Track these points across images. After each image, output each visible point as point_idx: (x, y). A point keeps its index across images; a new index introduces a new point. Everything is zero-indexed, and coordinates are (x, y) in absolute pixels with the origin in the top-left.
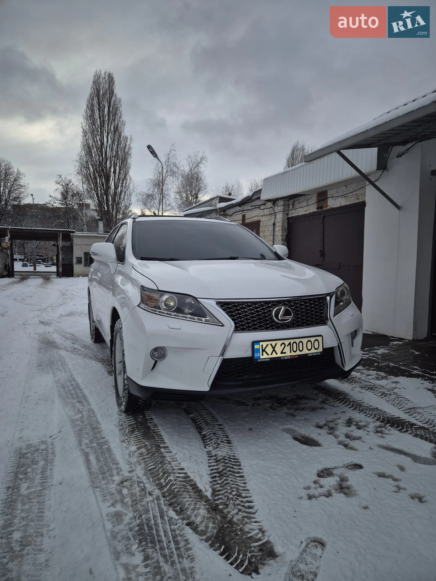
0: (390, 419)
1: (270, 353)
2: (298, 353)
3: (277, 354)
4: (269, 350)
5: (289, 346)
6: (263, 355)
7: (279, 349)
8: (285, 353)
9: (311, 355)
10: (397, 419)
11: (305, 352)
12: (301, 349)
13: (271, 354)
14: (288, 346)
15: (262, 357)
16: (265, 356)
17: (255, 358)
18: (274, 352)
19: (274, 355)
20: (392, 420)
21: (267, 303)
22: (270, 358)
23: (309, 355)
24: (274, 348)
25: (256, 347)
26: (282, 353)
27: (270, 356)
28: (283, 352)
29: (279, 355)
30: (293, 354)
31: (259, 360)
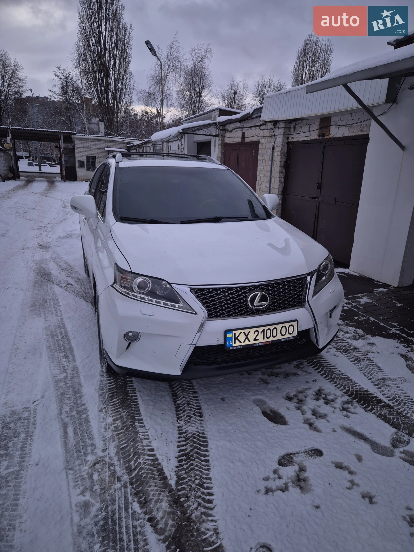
0: (358, 392)
1: (242, 341)
2: (272, 339)
3: (249, 341)
4: (242, 338)
5: (263, 333)
6: (235, 343)
7: (252, 337)
8: (258, 340)
9: (285, 340)
10: (365, 393)
11: (279, 337)
12: (275, 335)
13: (244, 342)
14: (261, 333)
15: (234, 345)
16: (238, 344)
17: (227, 346)
18: (247, 340)
19: (247, 343)
20: (360, 394)
21: (243, 288)
22: (242, 346)
23: (283, 340)
24: (247, 336)
25: (229, 335)
26: (255, 340)
27: (243, 344)
28: (257, 339)
29: (252, 342)
30: (266, 340)
31: (231, 348)
